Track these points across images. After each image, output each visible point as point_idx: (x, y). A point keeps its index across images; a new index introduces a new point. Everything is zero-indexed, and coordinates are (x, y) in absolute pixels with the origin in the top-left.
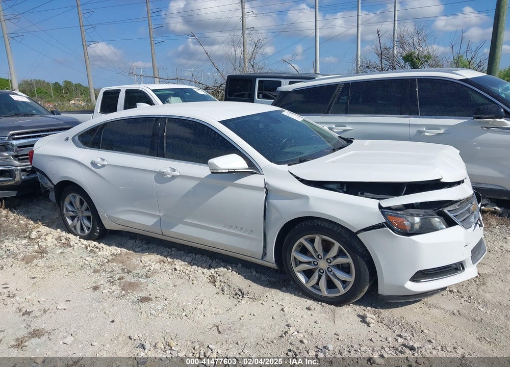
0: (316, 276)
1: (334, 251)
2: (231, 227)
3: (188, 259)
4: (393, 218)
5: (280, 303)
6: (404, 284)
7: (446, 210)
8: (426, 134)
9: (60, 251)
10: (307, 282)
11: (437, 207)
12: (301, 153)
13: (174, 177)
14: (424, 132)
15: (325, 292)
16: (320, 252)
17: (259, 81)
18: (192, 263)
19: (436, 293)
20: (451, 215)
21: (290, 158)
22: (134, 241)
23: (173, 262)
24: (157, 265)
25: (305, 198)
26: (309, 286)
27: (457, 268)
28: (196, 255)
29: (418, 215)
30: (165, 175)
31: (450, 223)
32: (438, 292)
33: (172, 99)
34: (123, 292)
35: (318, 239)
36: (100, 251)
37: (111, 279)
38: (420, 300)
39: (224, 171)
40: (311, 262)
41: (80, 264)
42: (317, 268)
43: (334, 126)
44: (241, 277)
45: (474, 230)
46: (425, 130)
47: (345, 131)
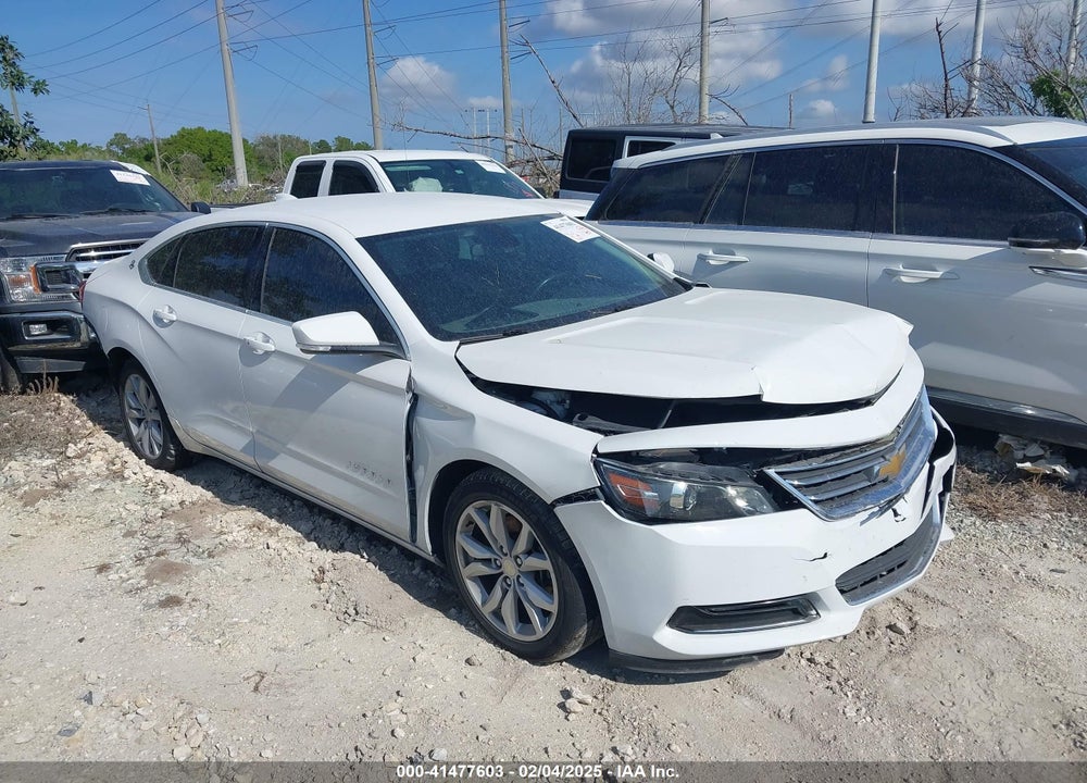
0: (498, 591)
1: (522, 543)
2: (357, 467)
3: (308, 526)
4: (621, 479)
5: (420, 642)
6: (653, 633)
7: (771, 472)
8: (904, 279)
9: (97, 487)
10: (484, 603)
11: (751, 462)
12: (532, 315)
13: (267, 354)
14: (897, 273)
15: (511, 629)
16: (502, 539)
17: (631, 143)
18: (312, 536)
19: (744, 662)
20: (786, 484)
21: (487, 326)
22: (239, 479)
23: (278, 529)
24: (243, 533)
25: (468, 418)
26: (487, 611)
27: (798, 608)
28: (324, 519)
29: (683, 477)
30: (255, 350)
31: (784, 501)
32: (752, 660)
33: (420, 182)
34: (144, 582)
35: (495, 510)
36: (165, 493)
37: (143, 552)
38: (725, 673)
39: (321, 349)
40: (490, 560)
41: (112, 516)
42: (502, 573)
43: (711, 253)
44: (383, 575)
45: (862, 523)
46: (901, 268)
47: (732, 263)
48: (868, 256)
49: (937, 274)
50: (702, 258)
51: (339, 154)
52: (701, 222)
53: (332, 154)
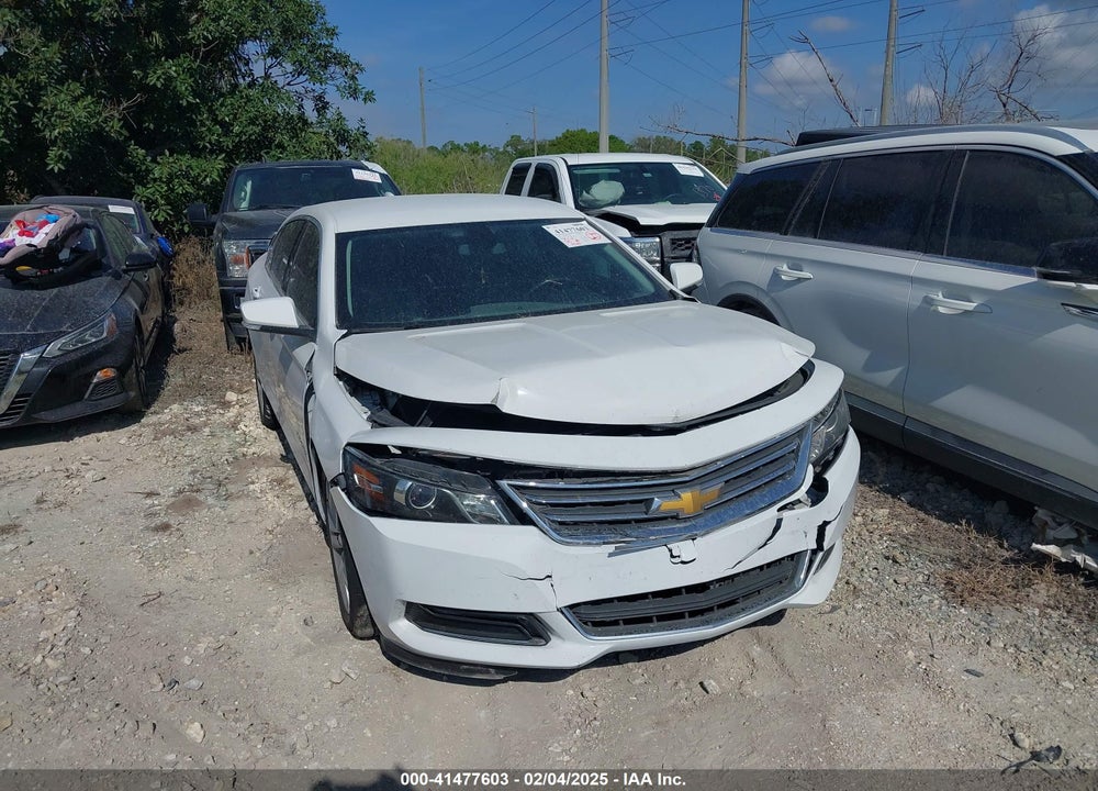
4: (359, 468)
7: (504, 483)
8: (941, 310)
14: (936, 302)
29: (411, 476)
37: (187, 487)
43: (785, 268)
45: (610, 555)
46: (941, 297)
47: (800, 280)
48: (912, 280)
49: (971, 306)
50: (776, 274)
51: (540, 157)
52: (786, 234)
53: (536, 157)
